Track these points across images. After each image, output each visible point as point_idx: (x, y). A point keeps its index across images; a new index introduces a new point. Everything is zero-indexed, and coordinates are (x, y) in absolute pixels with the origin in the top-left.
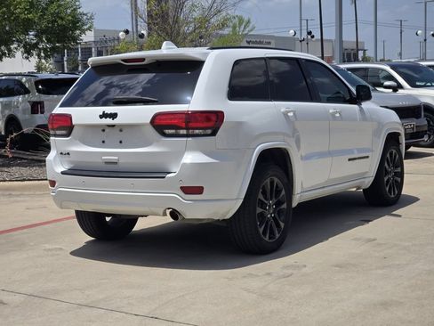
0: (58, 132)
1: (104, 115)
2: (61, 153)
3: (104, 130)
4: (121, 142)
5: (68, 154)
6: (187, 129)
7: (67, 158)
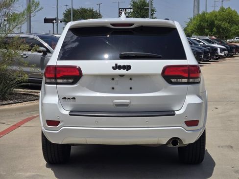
0: (59, 81)
1: (117, 67)
2: (65, 98)
3: (113, 79)
4: (131, 88)
5: (74, 98)
6: (189, 78)
7: (71, 102)
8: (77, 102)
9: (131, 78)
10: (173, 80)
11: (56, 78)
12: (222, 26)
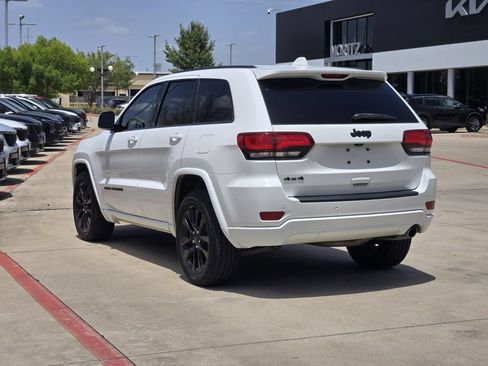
2: (288, 179)
3: (348, 150)
4: (368, 162)
5: (302, 178)
7: (298, 184)
8: (306, 183)
9: (368, 147)
10: (415, 150)
11: (275, 151)
12: (46, 74)
